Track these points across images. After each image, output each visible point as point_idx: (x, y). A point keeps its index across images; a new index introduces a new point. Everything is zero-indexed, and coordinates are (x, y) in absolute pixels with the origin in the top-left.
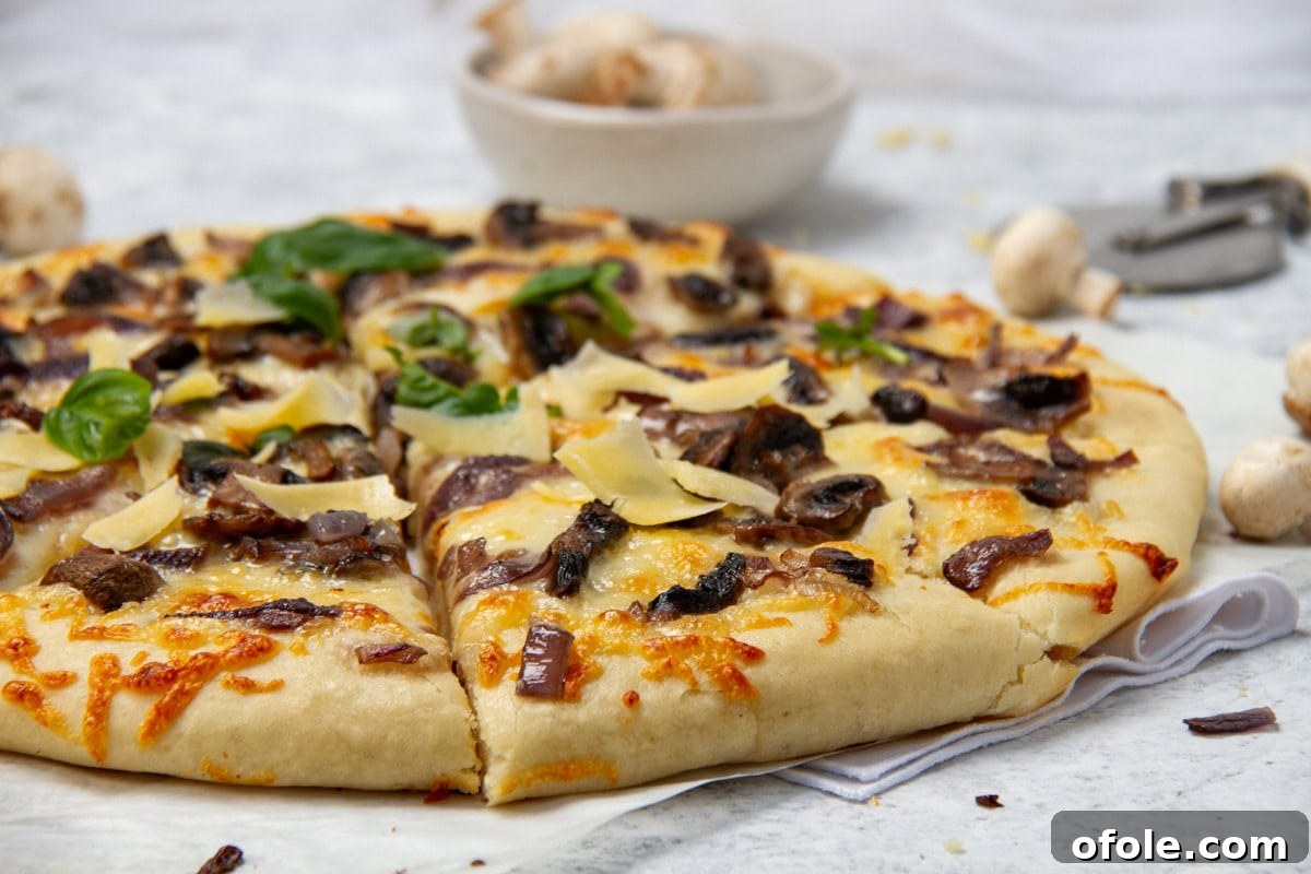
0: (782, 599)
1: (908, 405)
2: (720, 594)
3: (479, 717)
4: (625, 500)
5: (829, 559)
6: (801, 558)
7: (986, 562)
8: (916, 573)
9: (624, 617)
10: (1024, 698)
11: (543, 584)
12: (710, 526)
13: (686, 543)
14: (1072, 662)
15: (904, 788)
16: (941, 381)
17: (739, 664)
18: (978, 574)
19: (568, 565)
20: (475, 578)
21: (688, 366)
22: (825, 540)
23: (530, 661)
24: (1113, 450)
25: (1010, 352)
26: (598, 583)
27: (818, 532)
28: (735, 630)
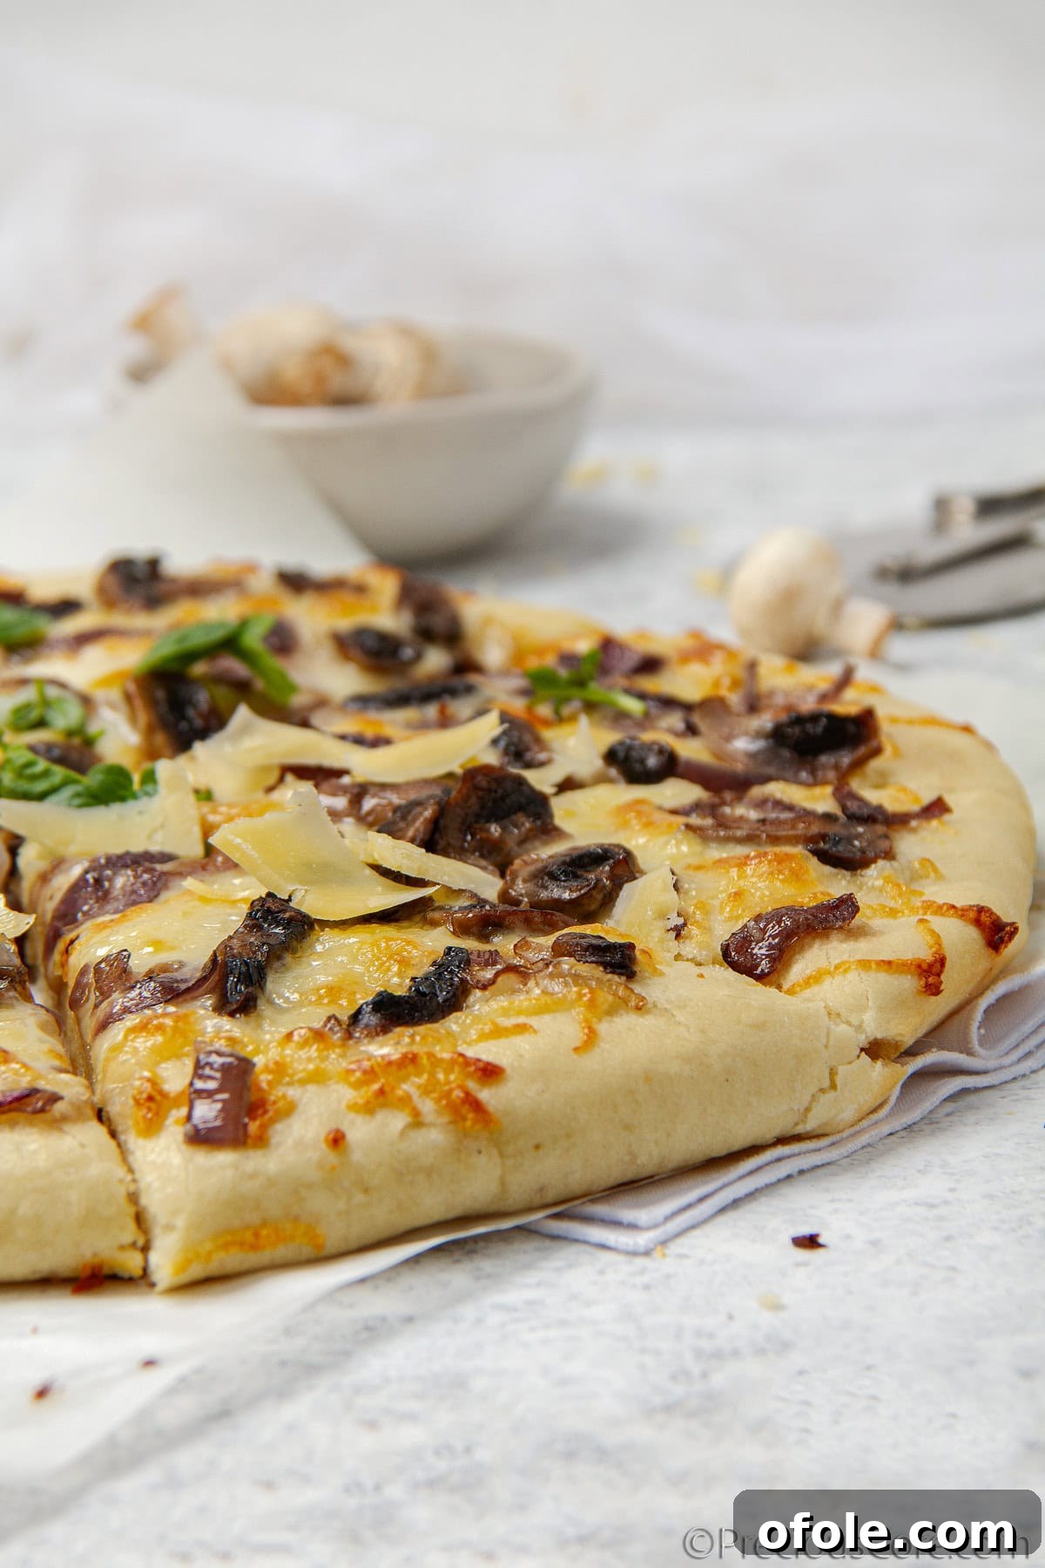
0: (521, 1000)
1: (652, 761)
2: (440, 999)
3: (137, 1176)
4: (306, 891)
5: (577, 944)
6: (540, 948)
7: (777, 940)
8: (688, 960)
9: (318, 1035)
10: (840, 1108)
11: (209, 1002)
12: (418, 918)
13: (392, 939)
14: (895, 1061)
15: (696, 1233)
16: (691, 730)
17: (472, 1085)
18: (767, 956)
19: (240, 974)
20: (118, 1000)
21: (369, 733)
22: (567, 925)
23: (200, 1098)
24: (917, 799)
25: (771, 694)
26: (281, 996)
27: (558, 916)
28: (465, 1042)
